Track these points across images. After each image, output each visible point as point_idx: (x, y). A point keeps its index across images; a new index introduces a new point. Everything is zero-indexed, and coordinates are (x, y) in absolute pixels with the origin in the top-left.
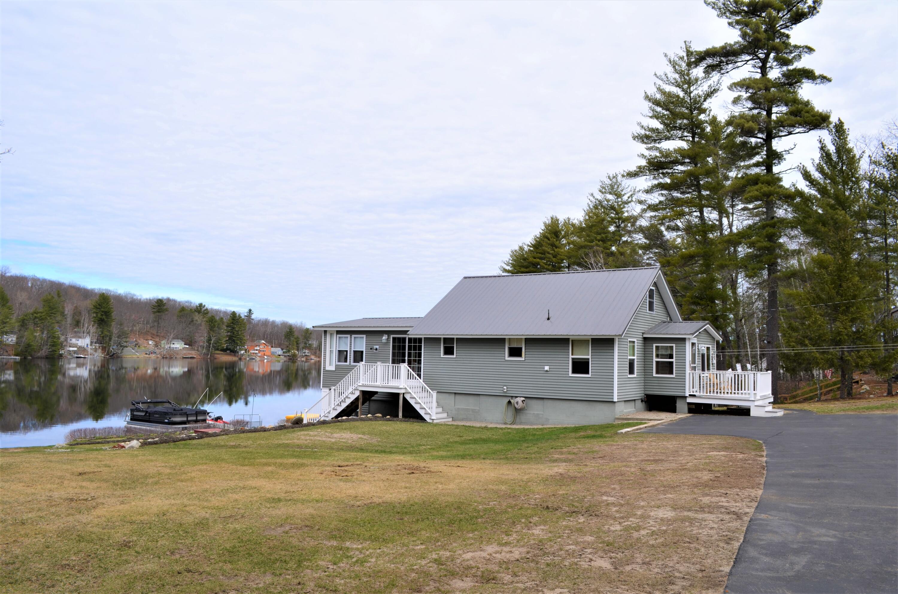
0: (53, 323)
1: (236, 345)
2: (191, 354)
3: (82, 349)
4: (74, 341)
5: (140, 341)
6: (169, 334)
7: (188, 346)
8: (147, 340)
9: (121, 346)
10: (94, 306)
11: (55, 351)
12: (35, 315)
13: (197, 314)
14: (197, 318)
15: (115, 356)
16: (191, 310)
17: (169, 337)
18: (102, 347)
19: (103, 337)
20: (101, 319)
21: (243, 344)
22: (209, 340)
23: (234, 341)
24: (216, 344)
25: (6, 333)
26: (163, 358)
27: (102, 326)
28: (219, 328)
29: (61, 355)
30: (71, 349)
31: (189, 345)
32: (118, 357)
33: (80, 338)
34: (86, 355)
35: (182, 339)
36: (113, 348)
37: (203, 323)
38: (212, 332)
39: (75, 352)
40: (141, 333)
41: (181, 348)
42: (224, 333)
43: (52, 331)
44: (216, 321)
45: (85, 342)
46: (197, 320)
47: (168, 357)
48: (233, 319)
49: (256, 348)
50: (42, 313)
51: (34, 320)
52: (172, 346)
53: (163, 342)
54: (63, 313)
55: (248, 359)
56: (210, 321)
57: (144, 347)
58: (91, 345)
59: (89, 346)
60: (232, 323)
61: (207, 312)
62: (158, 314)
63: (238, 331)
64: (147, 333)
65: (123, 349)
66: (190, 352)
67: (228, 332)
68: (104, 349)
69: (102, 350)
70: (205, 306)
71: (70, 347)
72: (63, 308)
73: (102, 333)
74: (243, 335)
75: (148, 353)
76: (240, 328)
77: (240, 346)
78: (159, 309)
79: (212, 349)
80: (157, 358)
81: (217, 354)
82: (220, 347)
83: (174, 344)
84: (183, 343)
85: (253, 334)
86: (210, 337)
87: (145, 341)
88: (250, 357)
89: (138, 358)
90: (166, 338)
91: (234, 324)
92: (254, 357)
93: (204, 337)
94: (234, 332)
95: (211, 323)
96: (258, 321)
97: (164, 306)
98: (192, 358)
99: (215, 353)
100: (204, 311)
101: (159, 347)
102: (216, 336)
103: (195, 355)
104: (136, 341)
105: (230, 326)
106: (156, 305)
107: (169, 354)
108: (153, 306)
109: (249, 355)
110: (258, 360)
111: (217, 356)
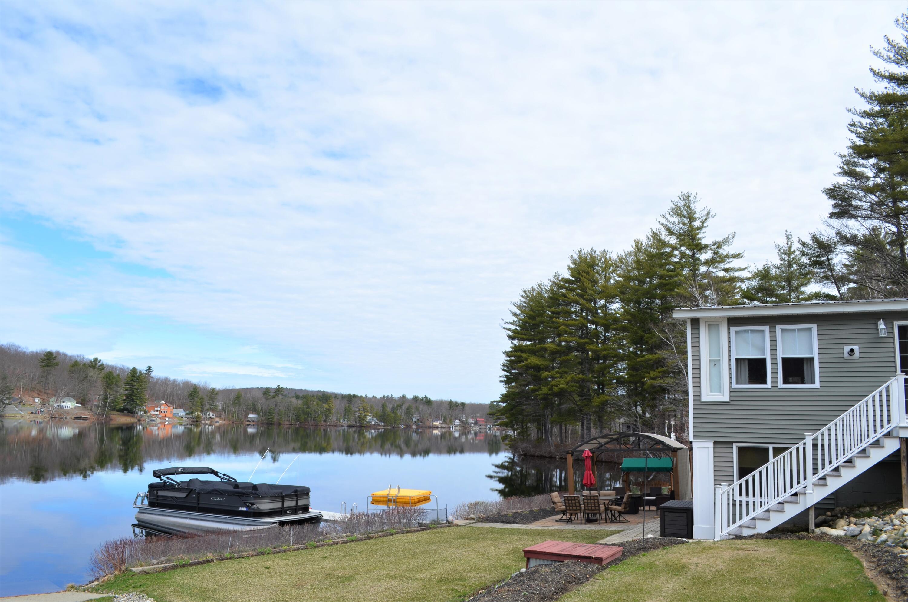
1: (135, 405)
2: (83, 414)
5: (24, 399)
6: (59, 391)
7: (80, 405)
8: (32, 397)
9: (3, 403)
13: (91, 369)
14: (93, 374)
16: (85, 364)
17: (59, 394)
21: (142, 404)
22: (106, 398)
23: (133, 400)
24: (113, 403)
26: (52, 418)
28: (117, 385)
31: (82, 404)
35: (74, 397)
37: (99, 381)
38: (108, 390)
40: (27, 390)
41: (72, 407)
42: (122, 391)
44: (114, 378)
46: (91, 376)
47: (57, 416)
48: (133, 376)
49: (156, 409)
52: (63, 404)
53: (51, 400)
55: (148, 420)
56: (107, 377)
57: (30, 405)
60: (132, 380)
61: (102, 367)
62: (46, 368)
63: (137, 389)
64: (33, 389)
65: (5, 407)
66: (83, 412)
67: (127, 390)
74: (144, 394)
75: (33, 412)
76: (141, 386)
77: (139, 406)
78: (48, 363)
79: (108, 408)
80: (45, 417)
81: (113, 414)
82: (117, 407)
83: (64, 402)
84: (75, 402)
85: (153, 394)
86: (106, 395)
87: (30, 398)
88: (150, 418)
89: (23, 417)
90: (55, 396)
91: (134, 381)
92: (154, 419)
93: (100, 396)
94: (133, 391)
95: (108, 380)
96: (158, 380)
97: (54, 360)
98: (85, 419)
99: (110, 414)
100: (99, 366)
101: (47, 405)
102: (113, 394)
103: (88, 415)
104: (20, 398)
105: (130, 384)
106: (45, 358)
107: (58, 414)
108: (41, 359)
109: (148, 417)
110: (158, 422)
111: (113, 417)
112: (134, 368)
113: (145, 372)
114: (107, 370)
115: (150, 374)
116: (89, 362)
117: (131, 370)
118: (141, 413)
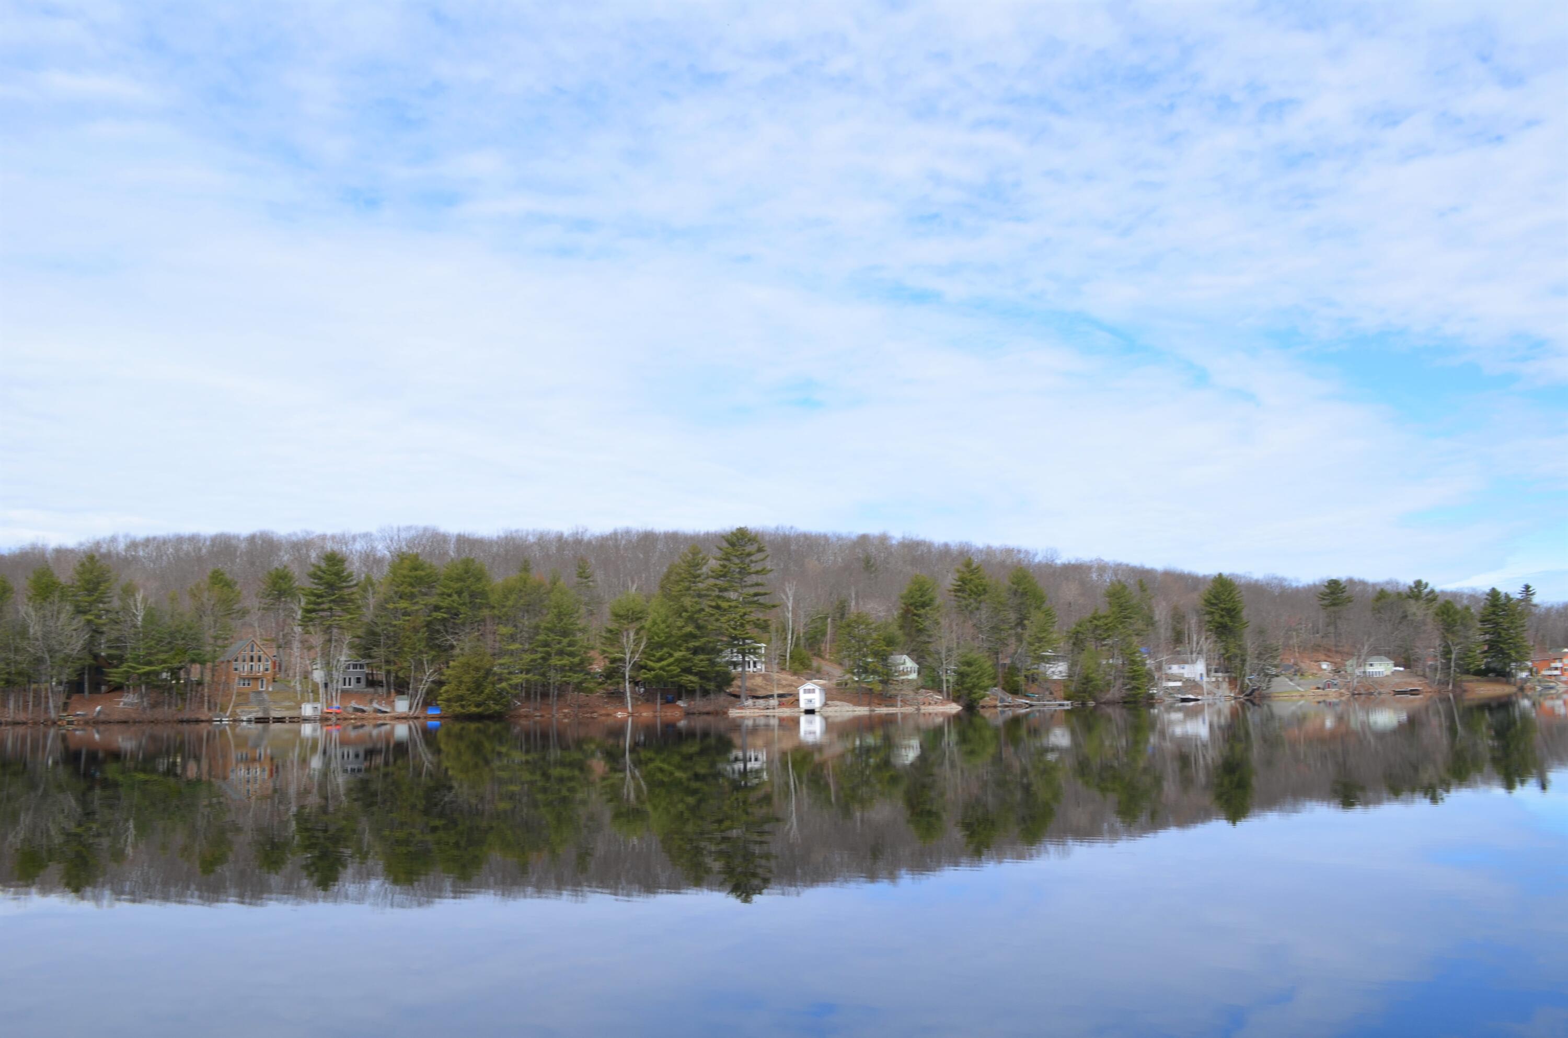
0: (1129, 635)
1: (1507, 661)
2: (1410, 684)
3: (1192, 685)
4: (1175, 669)
5: (1302, 665)
6: (1359, 646)
7: (1402, 669)
8: (1317, 661)
9: (1266, 675)
10: (1206, 600)
11: (1138, 688)
12: (1095, 622)
13: (1412, 602)
14: (1414, 608)
15: (1256, 693)
16: (1399, 594)
17: (1359, 651)
18: (1229, 677)
19: (1229, 659)
20: (1221, 623)
21: (1522, 658)
22: (1447, 653)
23: (1501, 651)
24: (1462, 659)
25: (1047, 660)
26: (1354, 694)
27: (1224, 638)
28: (1466, 626)
29: (1152, 697)
30: (1171, 684)
31: (1405, 666)
32: (1263, 697)
33: (1186, 662)
34: (1199, 694)
35: (1389, 655)
36: (1251, 679)
37: (1429, 620)
38: (1450, 636)
39: (1178, 690)
40: (1305, 649)
41: (1388, 673)
42: (1478, 637)
43: (1128, 651)
44: (1456, 612)
45: (1196, 670)
46: (1414, 614)
47: (1362, 691)
48: (1494, 606)
49: (1553, 665)
50: (1106, 617)
51: (1093, 632)
52: (1370, 669)
53: (1348, 663)
54: (1152, 618)
55: (1539, 688)
56: (1443, 613)
57: (1313, 674)
58: (1208, 675)
59: (1205, 679)
60: (1494, 613)
61: (1432, 597)
62: (1332, 608)
63: (1508, 629)
64: (1316, 648)
65: (1269, 681)
66: (1409, 680)
67: (1486, 633)
68: (1232, 682)
69: (1230, 683)
70: (1427, 584)
71: (1169, 680)
72: (1150, 609)
73: (1227, 651)
74: (1522, 638)
75: (1320, 686)
76: (1512, 623)
77: (1516, 661)
78: (1334, 599)
79: (1455, 671)
80: (1341, 695)
81: (1468, 681)
82: (1472, 666)
83: (1371, 665)
84: (1391, 663)
85: (1543, 636)
86: (1447, 646)
87: (1312, 663)
88: (1543, 684)
89: (1302, 696)
90: (1353, 655)
91: (1497, 615)
92: (1552, 684)
93: (1435, 648)
94: (1499, 633)
95: (1445, 616)
96: (1549, 610)
97: (1343, 592)
98: (1414, 692)
99: (1461, 681)
100: (1427, 595)
101: (1343, 672)
102: (1461, 643)
103: (1420, 685)
104: (1296, 664)
105: (1490, 620)
106: (1328, 591)
107: (1362, 686)
108: (1321, 594)
109: (1539, 681)
110: (1561, 690)
111: (1467, 685)
112: (1493, 590)
113: (1519, 596)
114: (1441, 600)
115: (1530, 600)
116: (1407, 590)
117: (1488, 595)
118: (1524, 675)
